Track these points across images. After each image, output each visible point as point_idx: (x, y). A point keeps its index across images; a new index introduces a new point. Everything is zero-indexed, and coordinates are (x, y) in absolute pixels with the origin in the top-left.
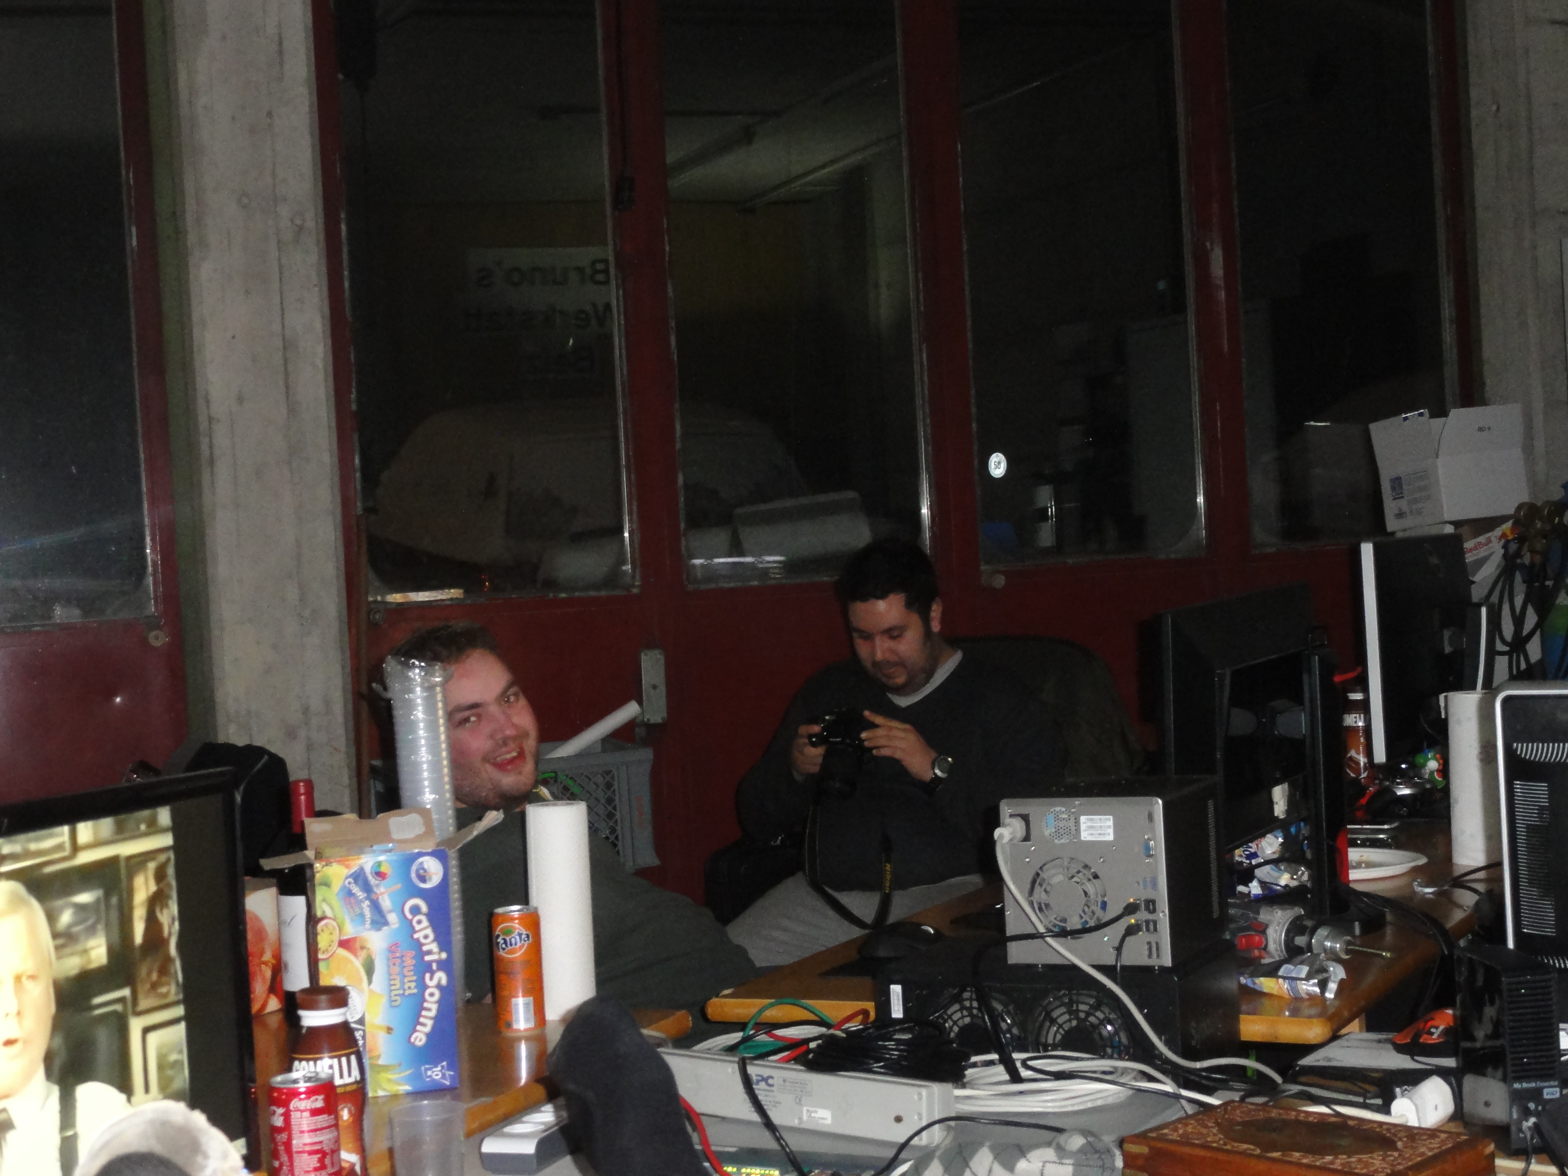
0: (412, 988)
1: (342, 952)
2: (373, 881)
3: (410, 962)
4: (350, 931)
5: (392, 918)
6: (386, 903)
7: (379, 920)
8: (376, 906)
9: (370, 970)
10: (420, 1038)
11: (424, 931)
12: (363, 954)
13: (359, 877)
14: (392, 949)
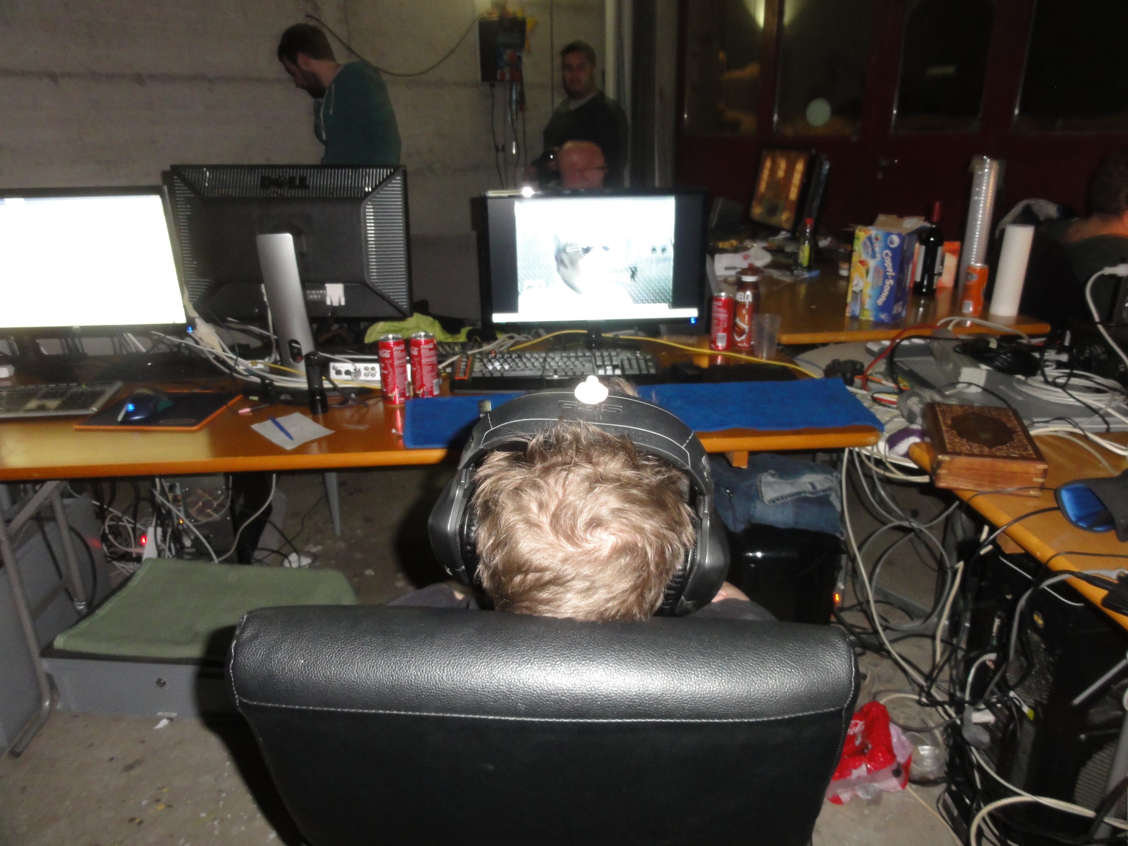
0: (880, 283)
1: (859, 265)
2: (874, 241)
3: (882, 274)
4: (864, 257)
5: (878, 256)
6: (877, 250)
7: (874, 256)
8: (873, 251)
9: (867, 272)
10: (880, 302)
11: (889, 263)
12: (866, 267)
13: (870, 239)
14: (876, 268)
